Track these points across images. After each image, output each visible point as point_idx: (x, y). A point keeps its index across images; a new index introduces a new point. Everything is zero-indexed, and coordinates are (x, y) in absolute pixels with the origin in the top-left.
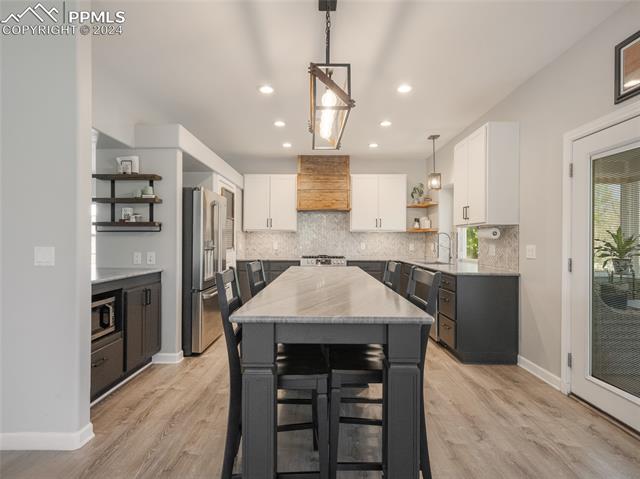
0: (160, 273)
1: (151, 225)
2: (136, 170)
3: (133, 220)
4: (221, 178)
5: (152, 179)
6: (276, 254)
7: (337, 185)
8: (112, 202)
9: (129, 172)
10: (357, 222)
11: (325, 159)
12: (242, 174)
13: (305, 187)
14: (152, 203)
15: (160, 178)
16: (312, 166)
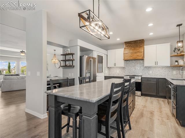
0: (74, 79)
1: (72, 66)
2: (69, 52)
3: (68, 65)
4: (96, 52)
5: (72, 54)
6: (118, 75)
7: (138, 50)
8: (65, 61)
9: (67, 53)
10: (147, 63)
11: (134, 42)
12: (107, 50)
13: (126, 52)
14: (72, 60)
15: (74, 54)
16: (129, 45)
